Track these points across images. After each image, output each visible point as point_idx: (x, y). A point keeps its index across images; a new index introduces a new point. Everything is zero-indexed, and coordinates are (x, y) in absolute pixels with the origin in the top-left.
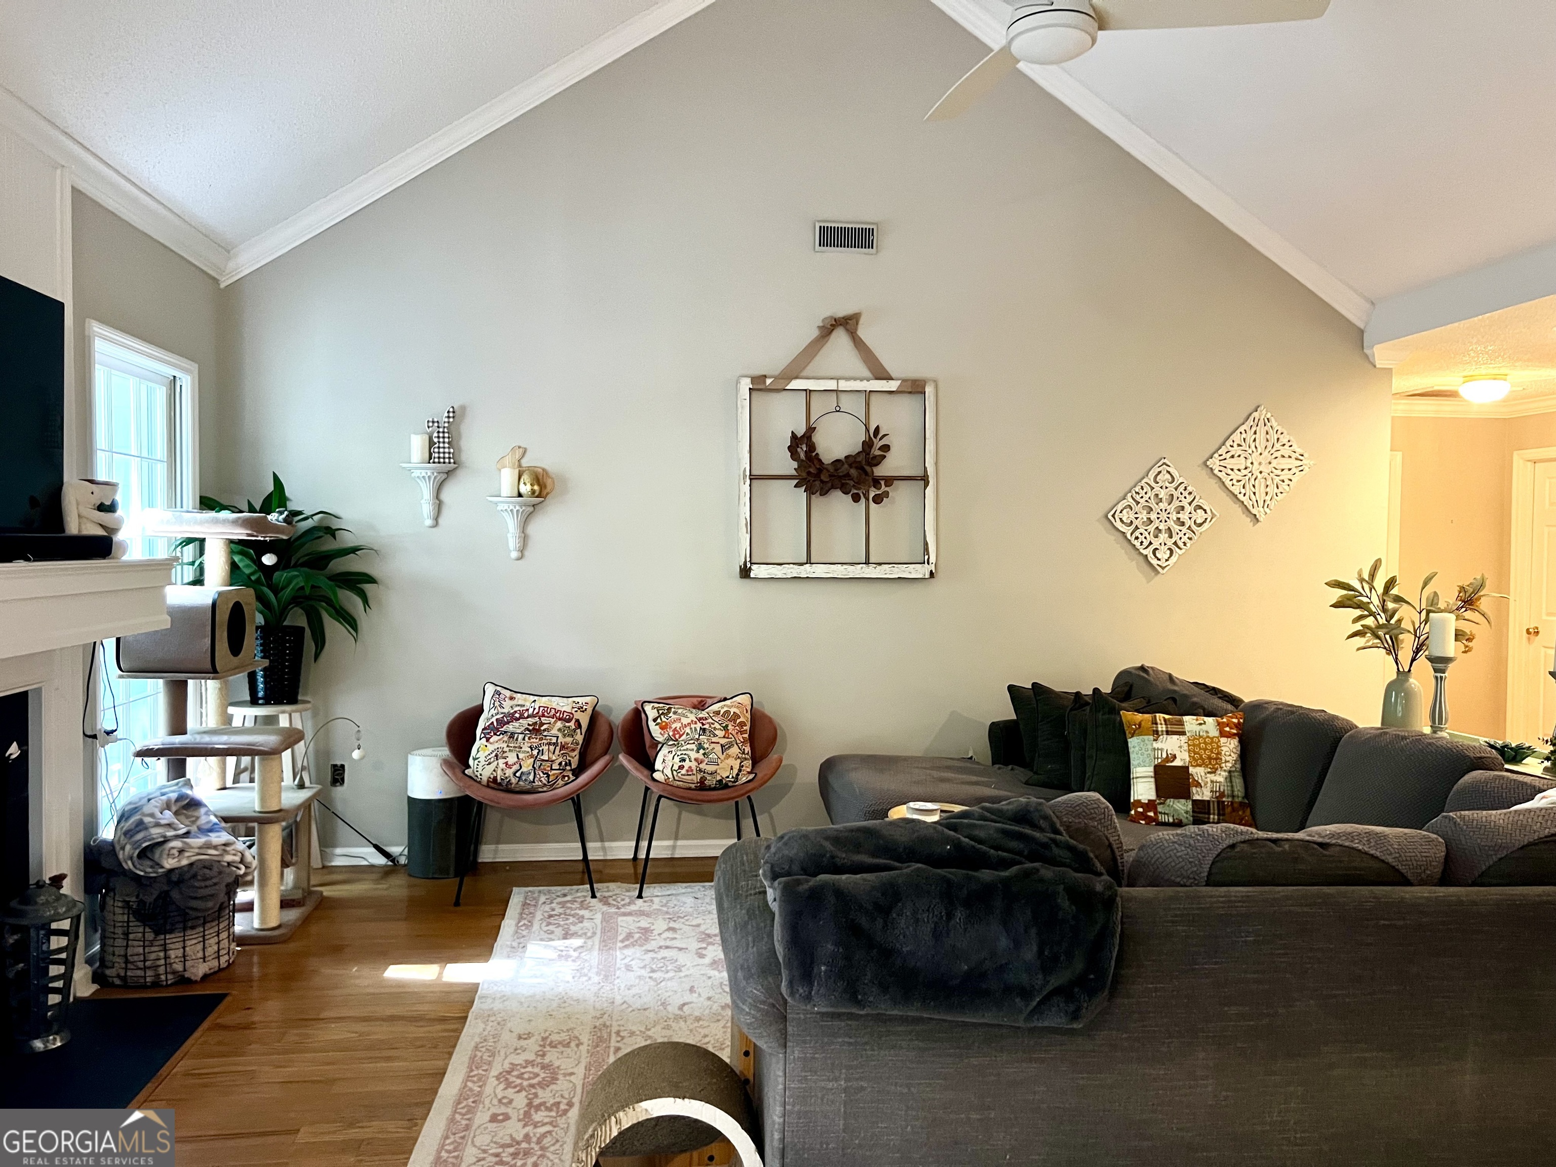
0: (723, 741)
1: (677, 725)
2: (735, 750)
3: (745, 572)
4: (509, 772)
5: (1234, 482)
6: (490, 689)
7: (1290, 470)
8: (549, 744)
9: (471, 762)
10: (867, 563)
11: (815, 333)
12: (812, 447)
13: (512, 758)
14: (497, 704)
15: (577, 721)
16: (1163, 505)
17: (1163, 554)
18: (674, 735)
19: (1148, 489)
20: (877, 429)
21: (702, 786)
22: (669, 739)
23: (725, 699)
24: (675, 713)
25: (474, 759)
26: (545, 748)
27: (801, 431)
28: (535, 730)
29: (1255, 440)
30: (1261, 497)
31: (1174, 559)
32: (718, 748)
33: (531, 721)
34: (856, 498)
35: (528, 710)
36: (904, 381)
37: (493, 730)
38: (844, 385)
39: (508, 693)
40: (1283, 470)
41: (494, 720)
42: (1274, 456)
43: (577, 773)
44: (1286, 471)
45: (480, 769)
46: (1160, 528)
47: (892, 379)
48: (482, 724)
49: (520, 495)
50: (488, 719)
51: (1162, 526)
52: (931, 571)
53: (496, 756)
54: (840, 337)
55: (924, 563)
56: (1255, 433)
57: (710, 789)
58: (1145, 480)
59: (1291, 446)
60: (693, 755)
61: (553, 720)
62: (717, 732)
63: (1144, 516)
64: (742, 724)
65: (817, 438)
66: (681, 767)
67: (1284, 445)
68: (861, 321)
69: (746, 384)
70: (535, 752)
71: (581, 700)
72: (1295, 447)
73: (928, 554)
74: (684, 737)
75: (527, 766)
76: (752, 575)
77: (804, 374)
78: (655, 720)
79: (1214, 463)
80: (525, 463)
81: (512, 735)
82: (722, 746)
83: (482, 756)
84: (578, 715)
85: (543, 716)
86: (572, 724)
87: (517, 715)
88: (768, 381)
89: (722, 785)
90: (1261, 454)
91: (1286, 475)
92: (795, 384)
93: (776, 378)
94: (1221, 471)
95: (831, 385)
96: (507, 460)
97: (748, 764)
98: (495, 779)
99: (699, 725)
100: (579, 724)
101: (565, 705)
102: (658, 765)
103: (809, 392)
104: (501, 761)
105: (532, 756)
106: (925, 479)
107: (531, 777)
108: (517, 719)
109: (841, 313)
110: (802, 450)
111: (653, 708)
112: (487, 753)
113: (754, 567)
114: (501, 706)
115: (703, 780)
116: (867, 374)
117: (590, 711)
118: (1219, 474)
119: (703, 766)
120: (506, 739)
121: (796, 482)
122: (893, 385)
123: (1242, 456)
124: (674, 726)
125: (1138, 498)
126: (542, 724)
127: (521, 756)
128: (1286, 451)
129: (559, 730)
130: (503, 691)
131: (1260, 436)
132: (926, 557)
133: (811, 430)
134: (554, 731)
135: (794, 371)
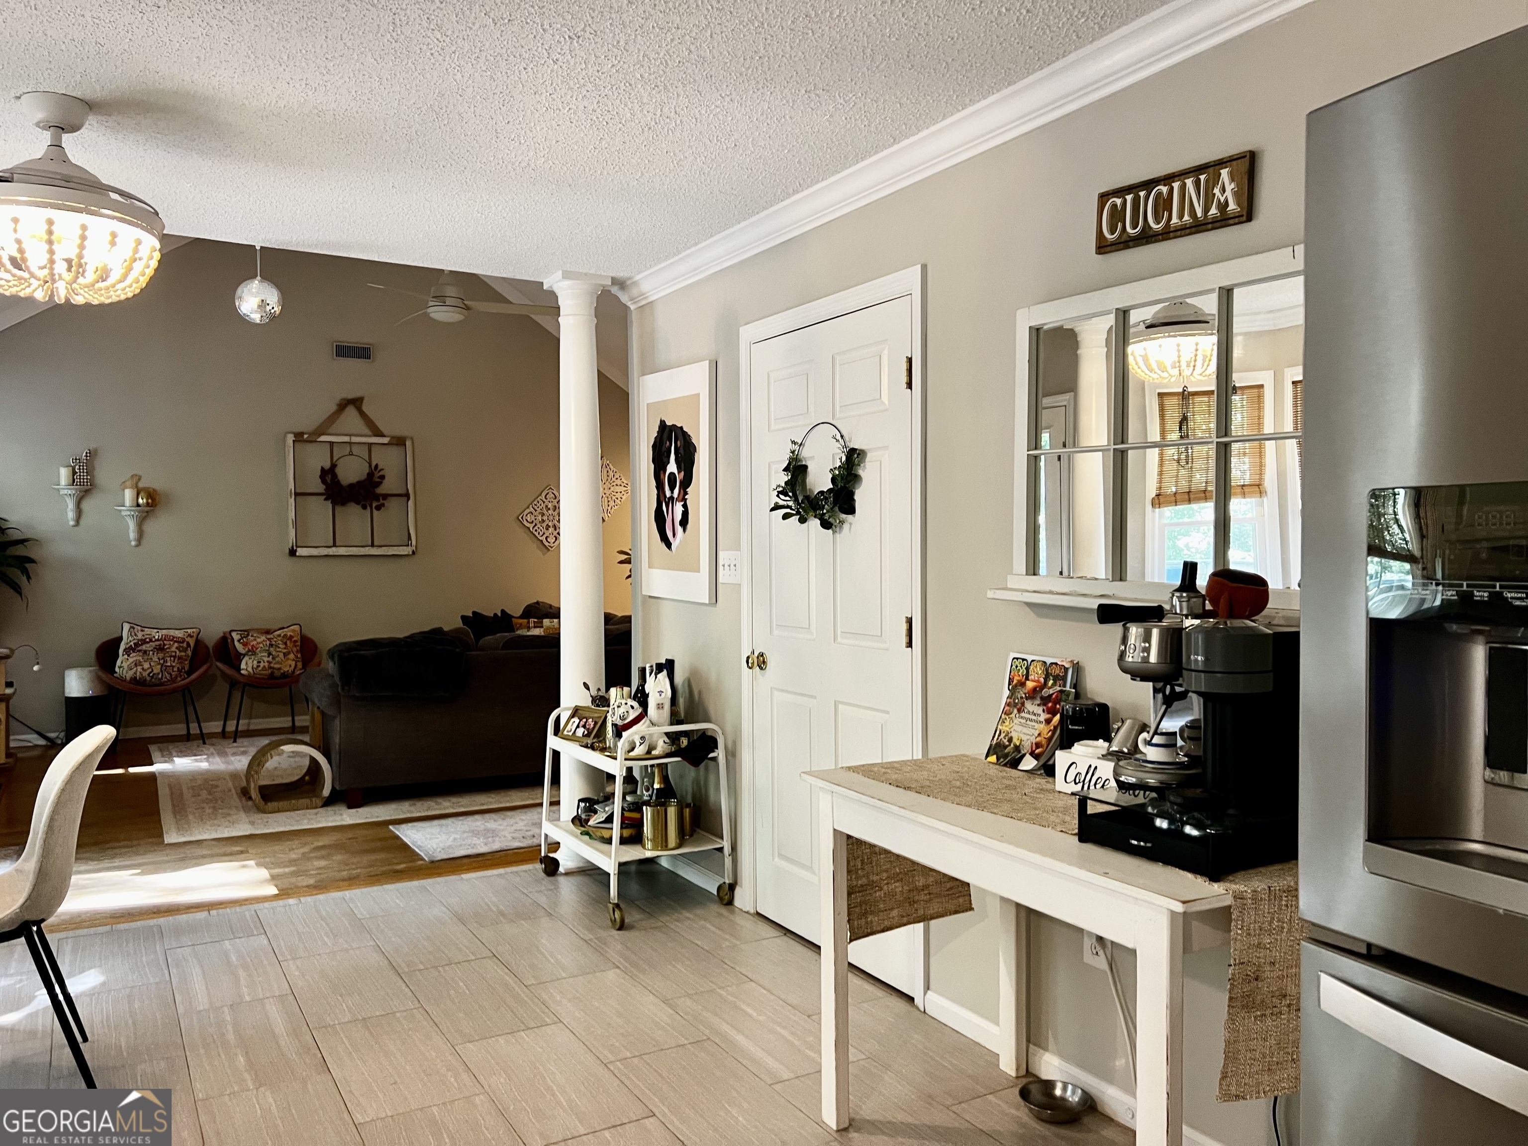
0: (285, 651)
1: (255, 643)
2: (292, 656)
3: (292, 553)
4: (145, 674)
6: (126, 627)
7: (621, 492)
8: (171, 656)
9: (117, 669)
10: (373, 545)
11: (334, 408)
12: (335, 476)
13: (146, 665)
14: (133, 634)
15: (188, 643)
16: (550, 512)
17: (551, 540)
18: (252, 648)
19: (541, 502)
20: (377, 466)
21: (272, 676)
22: (249, 651)
23: (283, 628)
24: (252, 636)
25: (120, 667)
26: (168, 659)
27: (327, 465)
28: (160, 649)
30: (605, 507)
31: (558, 542)
32: (281, 655)
33: (157, 643)
34: (364, 507)
35: (154, 637)
36: (393, 438)
37: (128, 651)
38: (355, 439)
39: (139, 628)
40: (617, 492)
41: (132, 643)
42: (612, 484)
43: (189, 673)
44: (619, 493)
45: (124, 672)
46: (549, 525)
47: (385, 436)
48: (123, 646)
49: (138, 505)
50: (127, 644)
52: (413, 550)
53: (136, 664)
54: (351, 411)
55: (408, 546)
57: (277, 678)
58: (540, 497)
59: (621, 479)
60: (266, 659)
61: (172, 643)
62: (280, 646)
63: (540, 518)
64: (296, 641)
65: (339, 471)
66: (258, 666)
67: (617, 478)
68: (364, 402)
69: (290, 438)
70: (162, 662)
71: (189, 631)
72: (623, 480)
73: (411, 540)
74: (259, 649)
75: (157, 669)
76: (297, 554)
77: (330, 431)
78: (239, 641)
80: (141, 485)
81: (145, 652)
82: (284, 653)
83: (125, 665)
84: (188, 639)
85: (165, 640)
86: (185, 645)
87: (148, 640)
88: (306, 436)
89: (284, 675)
90: (605, 483)
91: (619, 495)
92: (323, 438)
93: (310, 434)
95: (346, 439)
96: (128, 483)
97: (300, 665)
98: (136, 678)
99: (268, 643)
101: (179, 634)
102: (243, 666)
103: (332, 444)
104: (139, 668)
105: (159, 664)
106: (407, 496)
107: (160, 676)
108: (148, 643)
109: (351, 396)
110: (328, 479)
111: (238, 634)
112: (128, 663)
113: (299, 549)
114: (136, 635)
115: (272, 673)
116: (370, 433)
117: (194, 638)
119: (272, 665)
120: (141, 654)
121: (324, 497)
122: (385, 440)
124: (252, 644)
125: (536, 507)
126: (165, 645)
127: (152, 664)
128: (618, 482)
129: (177, 648)
130: (135, 626)
131: (604, 473)
132: (410, 542)
133: (334, 466)
134: (174, 649)
135: (322, 429)
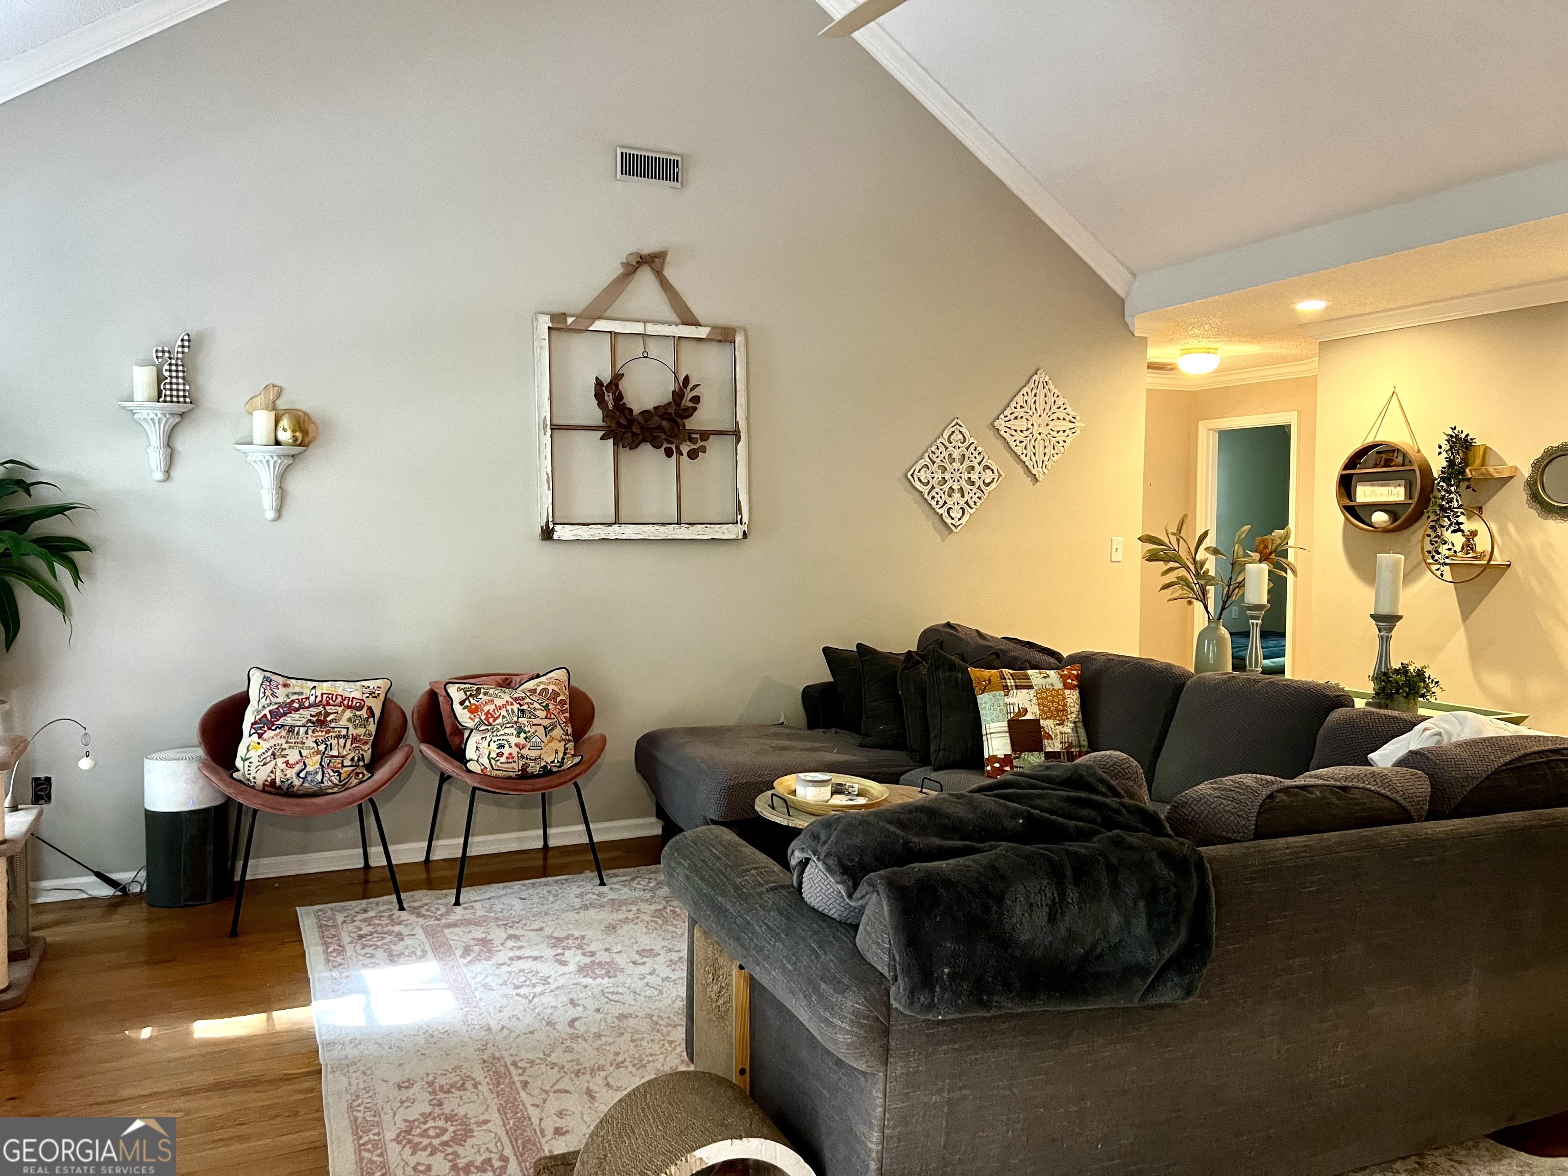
0: (546, 722)
1: (491, 707)
2: (558, 732)
3: (547, 534)
4: (291, 773)
5: (1018, 442)
6: (257, 678)
7: (1064, 431)
8: (338, 737)
9: (239, 763)
10: (679, 523)
11: (619, 271)
12: (619, 398)
13: (293, 756)
14: (268, 693)
15: (370, 708)
16: (956, 465)
17: (957, 514)
18: (487, 719)
19: (942, 448)
20: (687, 379)
21: (524, 775)
22: (481, 722)
23: (538, 676)
24: (486, 694)
25: (244, 760)
26: (334, 742)
27: (606, 378)
28: (320, 722)
29: (1035, 402)
30: (1040, 457)
31: (966, 518)
32: (541, 730)
33: (314, 711)
34: (669, 453)
35: (308, 698)
36: (714, 328)
37: (263, 725)
38: (652, 329)
39: (280, 680)
40: (1058, 432)
41: (266, 711)
42: (1051, 418)
43: (372, 767)
44: (1061, 433)
45: (253, 770)
46: (953, 487)
47: (700, 325)
48: (249, 717)
49: (277, 443)
50: (258, 712)
51: (956, 486)
52: (744, 531)
53: (273, 754)
54: (646, 276)
55: (737, 523)
56: (1035, 395)
57: (533, 776)
58: (941, 440)
59: (1065, 409)
60: (513, 740)
61: (340, 709)
62: (537, 713)
63: (939, 475)
64: (562, 702)
65: (625, 386)
66: (500, 755)
67: (1059, 408)
68: (669, 259)
69: (545, 322)
70: (322, 747)
71: (372, 684)
72: (1069, 410)
73: (741, 514)
74: (500, 720)
75: (313, 764)
76: (555, 537)
77: (608, 313)
78: (462, 703)
79: (1000, 424)
80: (282, 404)
81: (291, 729)
82: (545, 728)
83: (254, 755)
84: (370, 702)
85: (328, 704)
86: (364, 713)
87: (296, 705)
88: (570, 320)
89: (546, 772)
90: (1040, 416)
91: (1061, 437)
92: (599, 325)
93: (578, 317)
94: (1005, 432)
95: (638, 328)
96: (258, 401)
97: (571, 745)
98: (273, 782)
99: (516, 707)
100: (371, 711)
101: (353, 691)
102: (470, 753)
103: (614, 335)
104: (280, 761)
105: (318, 752)
106: (736, 434)
107: (319, 777)
108: (297, 710)
109: (647, 249)
110: (609, 398)
111: (459, 689)
112: (260, 751)
113: (557, 528)
114: (273, 695)
115: (524, 769)
116: (675, 319)
117: (382, 697)
118: (1004, 435)
119: (525, 752)
120: (284, 733)
121: (601, 433)
122: (703, 332)
123: (1024, 418)
124: (486, 709)
125: (934, 457)
126: (328, 714)
127: (304, 753)
128: (1061, 414)
129: (349, 720)
130: (274, 677)
131: (1040, 399)
132: (739, 517)
133: (617, 377)
134: (343, 722)
135: (596, 310)
